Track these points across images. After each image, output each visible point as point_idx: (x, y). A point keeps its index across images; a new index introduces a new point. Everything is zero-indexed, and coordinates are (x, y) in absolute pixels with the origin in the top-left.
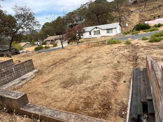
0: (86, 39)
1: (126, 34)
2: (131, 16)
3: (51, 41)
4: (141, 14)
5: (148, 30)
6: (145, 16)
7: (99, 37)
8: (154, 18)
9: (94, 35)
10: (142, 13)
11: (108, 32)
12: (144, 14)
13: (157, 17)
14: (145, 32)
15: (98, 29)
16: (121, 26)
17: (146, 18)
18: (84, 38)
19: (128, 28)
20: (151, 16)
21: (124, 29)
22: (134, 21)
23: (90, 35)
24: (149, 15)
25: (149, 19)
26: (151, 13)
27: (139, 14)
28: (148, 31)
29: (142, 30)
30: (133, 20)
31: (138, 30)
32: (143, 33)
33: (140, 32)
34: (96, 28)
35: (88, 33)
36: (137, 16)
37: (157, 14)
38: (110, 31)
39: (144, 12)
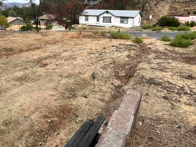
0: (90, 26)
1: (145, 29)
2: (159, 6)
3: (47, 21)
4: (173, 5)
5: (176, 28)
6: (177, 10)
7: (108, 26)
8: (189, 14)
9: (103, 22)
10: (175, 4)
11: (122, 22)
12: (177, 6)
13: (192, 14)
14: (170, 31)
15: (109, 15)
16: (142, 17)
17: (178, 12)
18: (88, 24)
19: (152, 21)
20: (185, 10)
21: (146, 22)
22: (161, 13)
23: (98, 21)
24: (182, 9)
25: (182, 14)
26: (186, 7)
27: (170, 5)
28: (176, 30)
29: (167, 27)
30: (160, 11)
31: (162, 26)
32: (167, 31)
33: (164, 30)
34: (107, 13)
35: (96, 18)
36: (167, 7)
37: (193, 8)
38: (125, 21)
39: (178, 4)
